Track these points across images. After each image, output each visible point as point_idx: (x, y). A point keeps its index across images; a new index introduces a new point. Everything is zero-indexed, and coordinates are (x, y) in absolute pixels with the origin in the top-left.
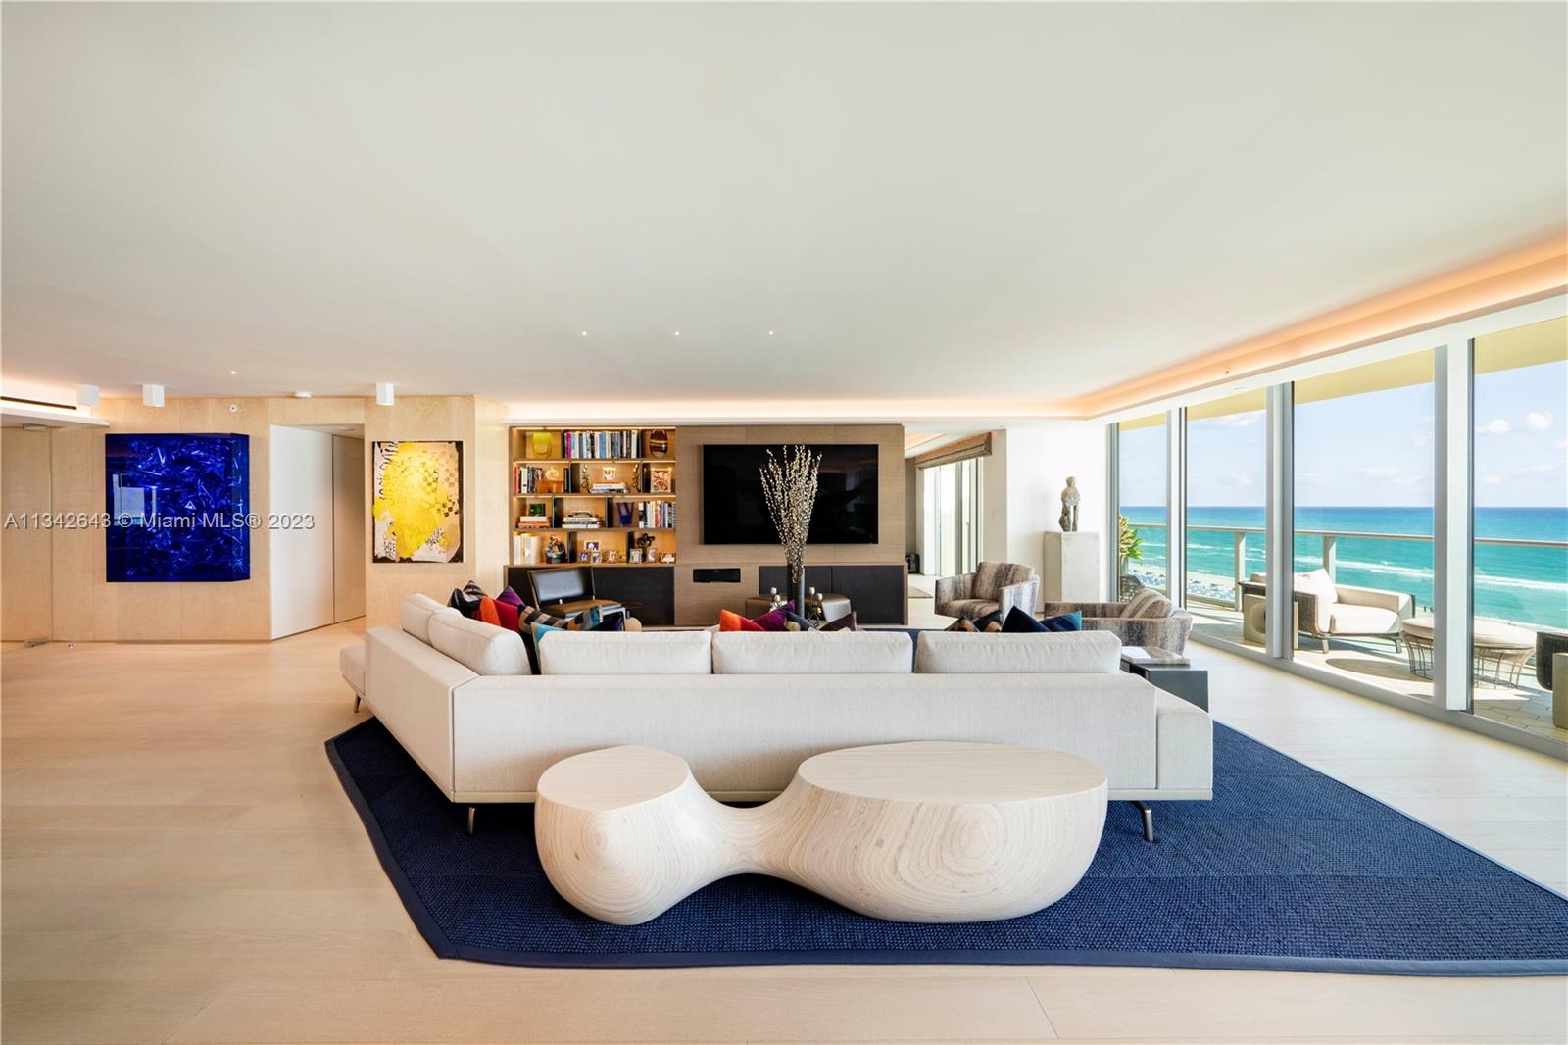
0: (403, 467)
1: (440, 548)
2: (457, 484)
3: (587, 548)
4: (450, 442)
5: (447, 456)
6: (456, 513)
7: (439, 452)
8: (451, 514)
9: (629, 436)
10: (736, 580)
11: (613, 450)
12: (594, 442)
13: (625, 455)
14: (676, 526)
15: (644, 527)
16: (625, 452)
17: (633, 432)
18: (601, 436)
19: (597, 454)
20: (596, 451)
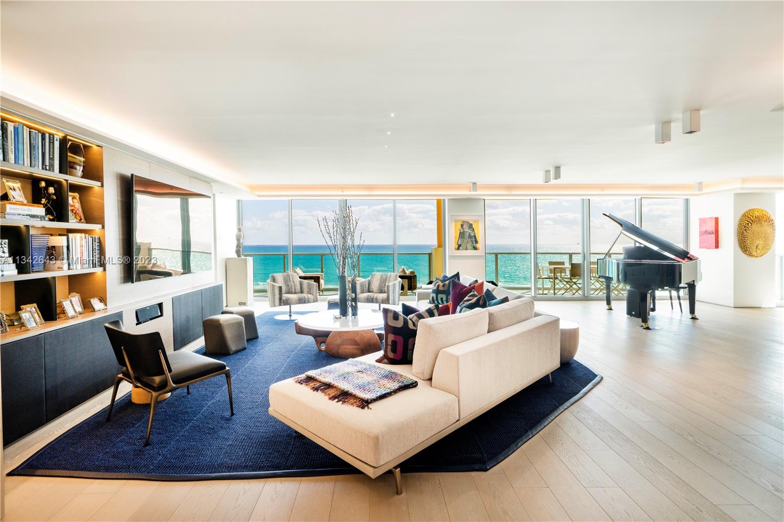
9: (52, 142)
10: (160, 314)
11: (33, 156)
12: (7, 137)
13: (48, 168)
14: (103, 265)
15: (69, 269)
16: (47, 164)
17: (56, 137)
18: (16, 130)
19: (11, 156)
20: (10, 153)
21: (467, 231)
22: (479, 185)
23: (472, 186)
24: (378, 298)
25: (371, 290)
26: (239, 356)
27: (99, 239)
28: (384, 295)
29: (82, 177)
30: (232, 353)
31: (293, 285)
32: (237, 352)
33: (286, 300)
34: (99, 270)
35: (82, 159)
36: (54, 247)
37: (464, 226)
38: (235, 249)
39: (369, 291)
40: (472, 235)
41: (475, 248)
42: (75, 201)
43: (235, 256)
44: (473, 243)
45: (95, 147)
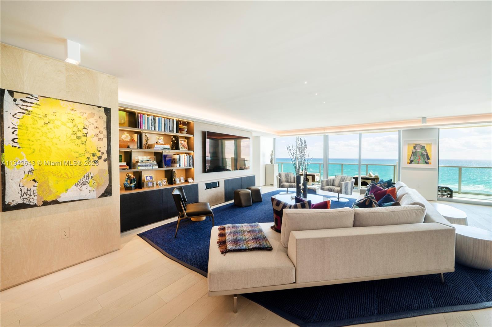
0: (46, 120)
1: (90, 188)
2: (105, 140)
3: (147, 179)
4: (99, 107)
5: (96, 117)
6: (105, 161)
7: (88, 112)
8: (101, 161)
9: (173, 122)
10: (218, 186)
11: (165, 128)
12: (155, 122)
13: (171, 131)
14: (193, 165)
15: (179, 167)
16: (171, 129)
17: (175, 120)
18: (159, 119)
19: (157, 129)
20: (156, 127)
21: (419, 152)
22: (428, 119)
23: (421, 120)
24: (335, 189)
25: (334, 185)
26: (244, 209)
27: (193, 156)
28: (339, 188)
29: (186, 134)
30: (243, 206)
31: (290, 178)
32: (246, 207)
33: (283, 185)
34: (192, 167)
35: (187, 127)
36: (175, 159)
37: (417, 147)
38: (270, 160)
39: (333, 185)
40: (425, 153)
41: (427, 163)
42: (185, 142)
43: (270, 163)
44: (425, 159)
45: (192, 122)
